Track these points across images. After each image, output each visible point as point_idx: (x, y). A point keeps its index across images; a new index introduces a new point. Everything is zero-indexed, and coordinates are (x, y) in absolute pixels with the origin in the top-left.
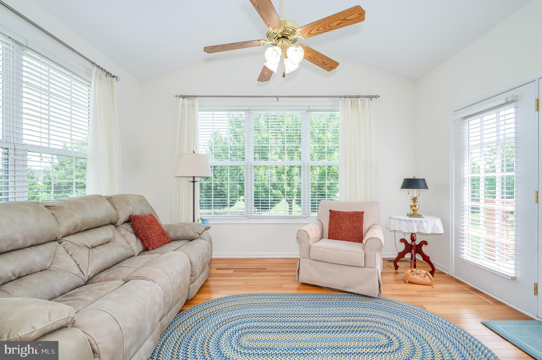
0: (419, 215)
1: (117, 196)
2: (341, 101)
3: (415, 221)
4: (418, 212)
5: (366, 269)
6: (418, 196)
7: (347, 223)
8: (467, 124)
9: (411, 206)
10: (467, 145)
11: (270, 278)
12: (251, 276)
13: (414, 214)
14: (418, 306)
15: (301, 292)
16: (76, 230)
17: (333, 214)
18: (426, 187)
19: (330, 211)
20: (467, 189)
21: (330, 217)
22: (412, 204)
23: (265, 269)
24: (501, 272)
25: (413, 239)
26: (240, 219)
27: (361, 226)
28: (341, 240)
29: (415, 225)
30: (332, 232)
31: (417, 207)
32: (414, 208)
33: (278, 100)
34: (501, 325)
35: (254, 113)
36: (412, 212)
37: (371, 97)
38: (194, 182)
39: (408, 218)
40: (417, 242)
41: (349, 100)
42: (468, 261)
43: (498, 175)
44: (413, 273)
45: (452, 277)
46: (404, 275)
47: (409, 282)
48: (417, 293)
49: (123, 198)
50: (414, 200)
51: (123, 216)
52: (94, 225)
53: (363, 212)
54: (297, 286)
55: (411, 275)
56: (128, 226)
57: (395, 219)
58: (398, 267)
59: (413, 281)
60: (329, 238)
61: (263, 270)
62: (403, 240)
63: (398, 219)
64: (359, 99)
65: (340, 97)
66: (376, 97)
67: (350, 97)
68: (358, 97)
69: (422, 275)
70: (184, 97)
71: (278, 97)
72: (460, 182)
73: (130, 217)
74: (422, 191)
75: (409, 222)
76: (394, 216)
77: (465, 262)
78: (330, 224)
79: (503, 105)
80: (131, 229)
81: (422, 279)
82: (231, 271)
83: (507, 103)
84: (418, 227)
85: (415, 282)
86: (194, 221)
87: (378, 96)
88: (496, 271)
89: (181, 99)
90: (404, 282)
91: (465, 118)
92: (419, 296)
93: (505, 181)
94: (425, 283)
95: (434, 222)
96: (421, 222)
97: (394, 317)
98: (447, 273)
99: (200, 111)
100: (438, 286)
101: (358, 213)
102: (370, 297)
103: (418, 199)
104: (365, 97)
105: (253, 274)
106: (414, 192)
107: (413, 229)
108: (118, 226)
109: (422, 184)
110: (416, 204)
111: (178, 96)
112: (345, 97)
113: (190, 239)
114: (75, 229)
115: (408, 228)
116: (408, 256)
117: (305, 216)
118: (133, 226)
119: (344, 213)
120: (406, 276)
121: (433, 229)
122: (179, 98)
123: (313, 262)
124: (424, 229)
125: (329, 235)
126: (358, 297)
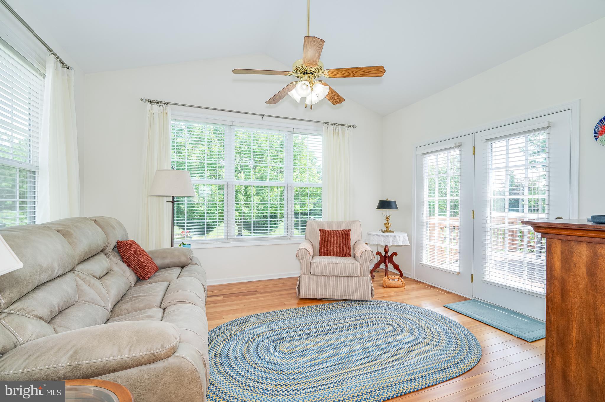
0: (391, 231)
2: (324, 127)
3: (391, 236)
4: (390, 229)
5: (361, 278)
6: (390, 215)
7: (337, 241)
8: (426, 158)
9: (385, 224)
10: (426, 175)
11: (267, 298)
12: (246, 299)
13: (387, 230)
14: (401, 302)
15: (301, 306)
17: (323, 233)
18: (397, 208)
19: (320, 230)
20: (425, 209)
21: (321, 236)
22: (386, 222)
23: (257, 291)
24: (451, 270)
25: (386, 252)
26: (220, 242)
27: (349, 242)
28: (332, 256)
29: (391, 239)
30: (323, 249)
31: (390, 224)
32: (387, 225)
33: (263, 119)
34: (456, 306)
35: (235, 129)
36: (385, 229)
37: (348, 126)
38: (173, 202)
39: (383, 234)
40: (389, 254)
41: (332, 127)
42: (426, 265)
43: (448, 198)
44: (390, 279)
45: (414, 280)
46: (382, 282)
47: (387, 287)
48: (396, 294)
50: (387, 218)
51: (113, 242)
53: (350, 230)
54: (296, 301)
55: (388, 281)
57: (374, 235)
58: (374, 276)
59: (390, 285)
60: (320, 255)
61: (254, 292)
62: (378, 253)
63: (377, 235)
64: (340, 127)
65: (324, 123)
66: (353, 127)
67: (332, 124)
68: (339, 125)
69: (396, 280)
70: (151, 102)
71: (263, 116)
72: (420, 204)
73: (117, 243)
74: (393, 211)
75: (386, 237)
76: (370, 233)
77: (424, 266)
78: (321, 242)
79: (452, 148)
80: (119, 257)
81: (397, 283)
82: (221, 298)
83: (456, 147)
84: (393, 241)
85: (391, 286)
86: (172, 246)
87: (355, 126)
88: (447, 270)
89: (149, 105)
90: (382, 287)
91: (425, 154)
92: (398, 295)
93: (453, 204)
94: (399, 286)
95: (404, 236)
96: (395, 236)
97: (389, 312)
98: (410, 277)
99: (172, 120)
100: (407, 287)
101: (345, 231)
102: (364, 301)
103: (390, 218)
104: (345, 125)
105: (247, 297)
106: (387, 212)
107: (389, 242)
108: (107, 254)
109: (393, 205)
110: (389, 222)
111: (145, 100)
112: (328, 123)
113: (181, 265)
115: (385, 242)
116: (382, 266)
117: (289, 237)
118: (122, 254)
119: (334, 232)
120: (384, 282)
121: (403, 241)
122: (145, 103)
123: (313, 277)
124: (397, 242)
125: (320, 252)
126: (355, 303)
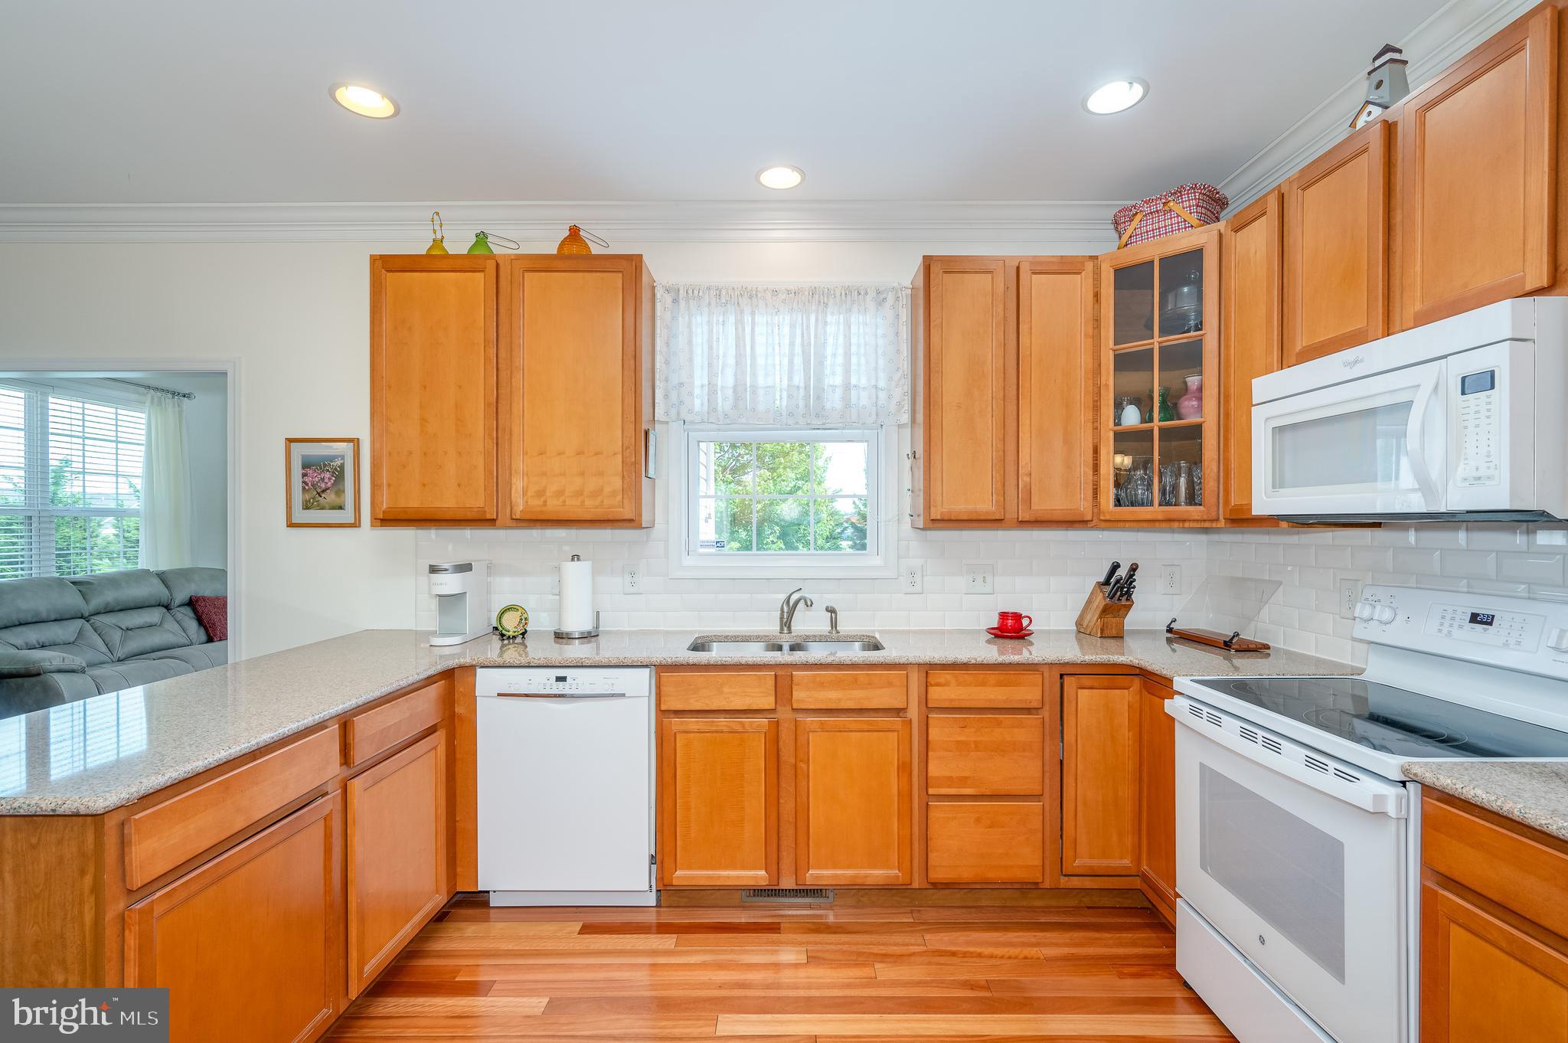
1: (172, 572)
16: (108, 610)
49: (185, 574)
51: (181, 596)
52: (133, 606)
56: (188, 611)
73: (191, 598)
80: (191, 614)
108: (171, 609)
114: (105, 609)
118: (195, 611)
